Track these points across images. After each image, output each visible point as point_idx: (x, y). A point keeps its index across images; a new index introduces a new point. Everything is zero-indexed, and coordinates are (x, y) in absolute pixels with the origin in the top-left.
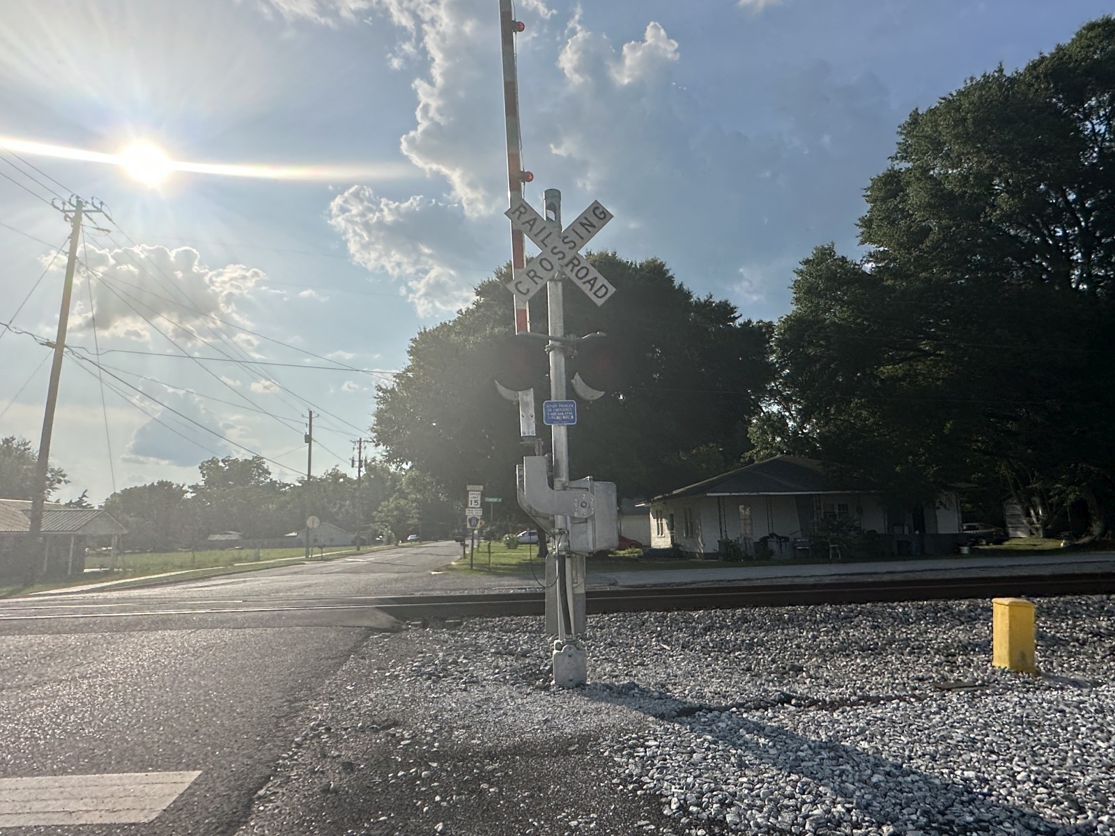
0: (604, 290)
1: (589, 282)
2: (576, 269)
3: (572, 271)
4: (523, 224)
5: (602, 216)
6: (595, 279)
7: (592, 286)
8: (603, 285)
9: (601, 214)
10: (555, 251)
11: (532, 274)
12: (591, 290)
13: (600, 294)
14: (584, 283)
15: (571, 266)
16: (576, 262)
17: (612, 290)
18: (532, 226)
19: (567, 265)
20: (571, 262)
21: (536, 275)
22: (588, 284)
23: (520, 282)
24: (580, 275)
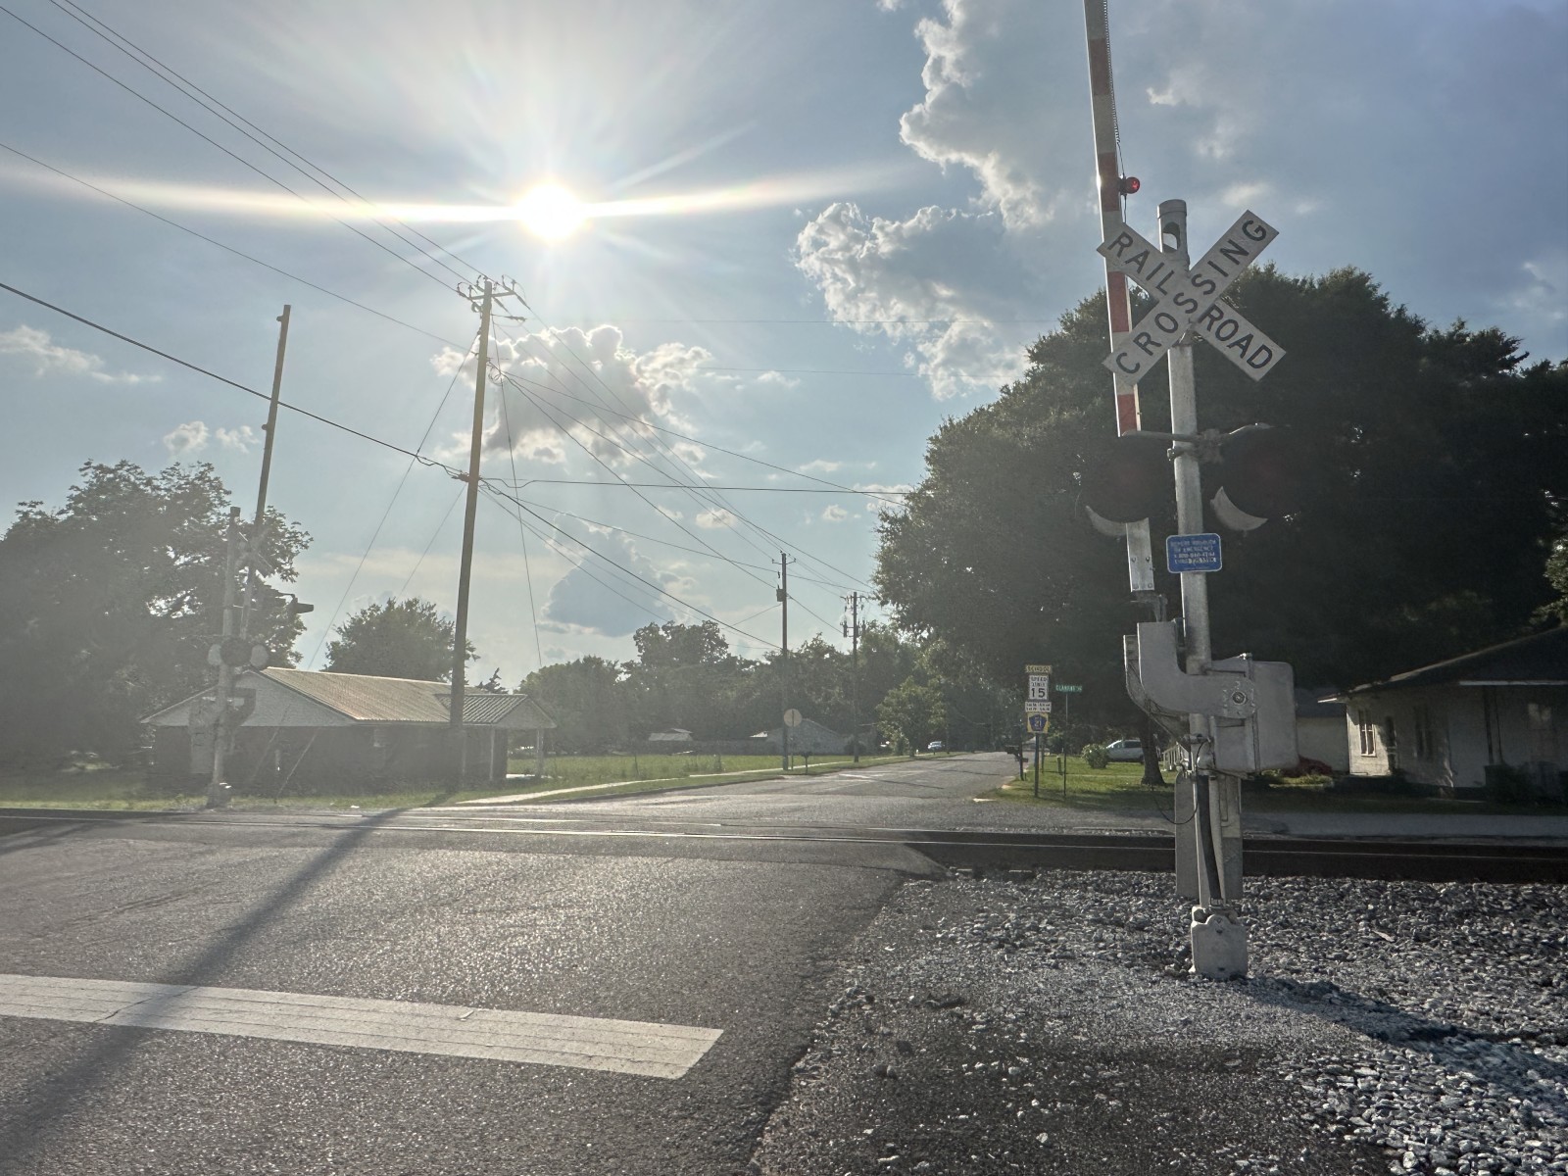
0: (1264, 355)
1: (1238, 343)
2: (1216, 324)
3: (1209, 329)
4: (1127, 262)
5: (1259, 235)
6: (1249, 338)
7: (1245, 349)
8: (1264, 347)
9: (1257, 231)
10: (1180, 300)
11: (1143, 340)
12: (1242, 356)
13: (1258, 360)
14: (1229, 346)
15: (1207, 320)
16: (1215, 314)
17: (1279, 353)
18: (1141, 265)
19: (1201, 320)
20: (1207, 314)
21: (1149, 341)
22: (1236, 347)
23: (1125, 354)
24: (1223, 334)
